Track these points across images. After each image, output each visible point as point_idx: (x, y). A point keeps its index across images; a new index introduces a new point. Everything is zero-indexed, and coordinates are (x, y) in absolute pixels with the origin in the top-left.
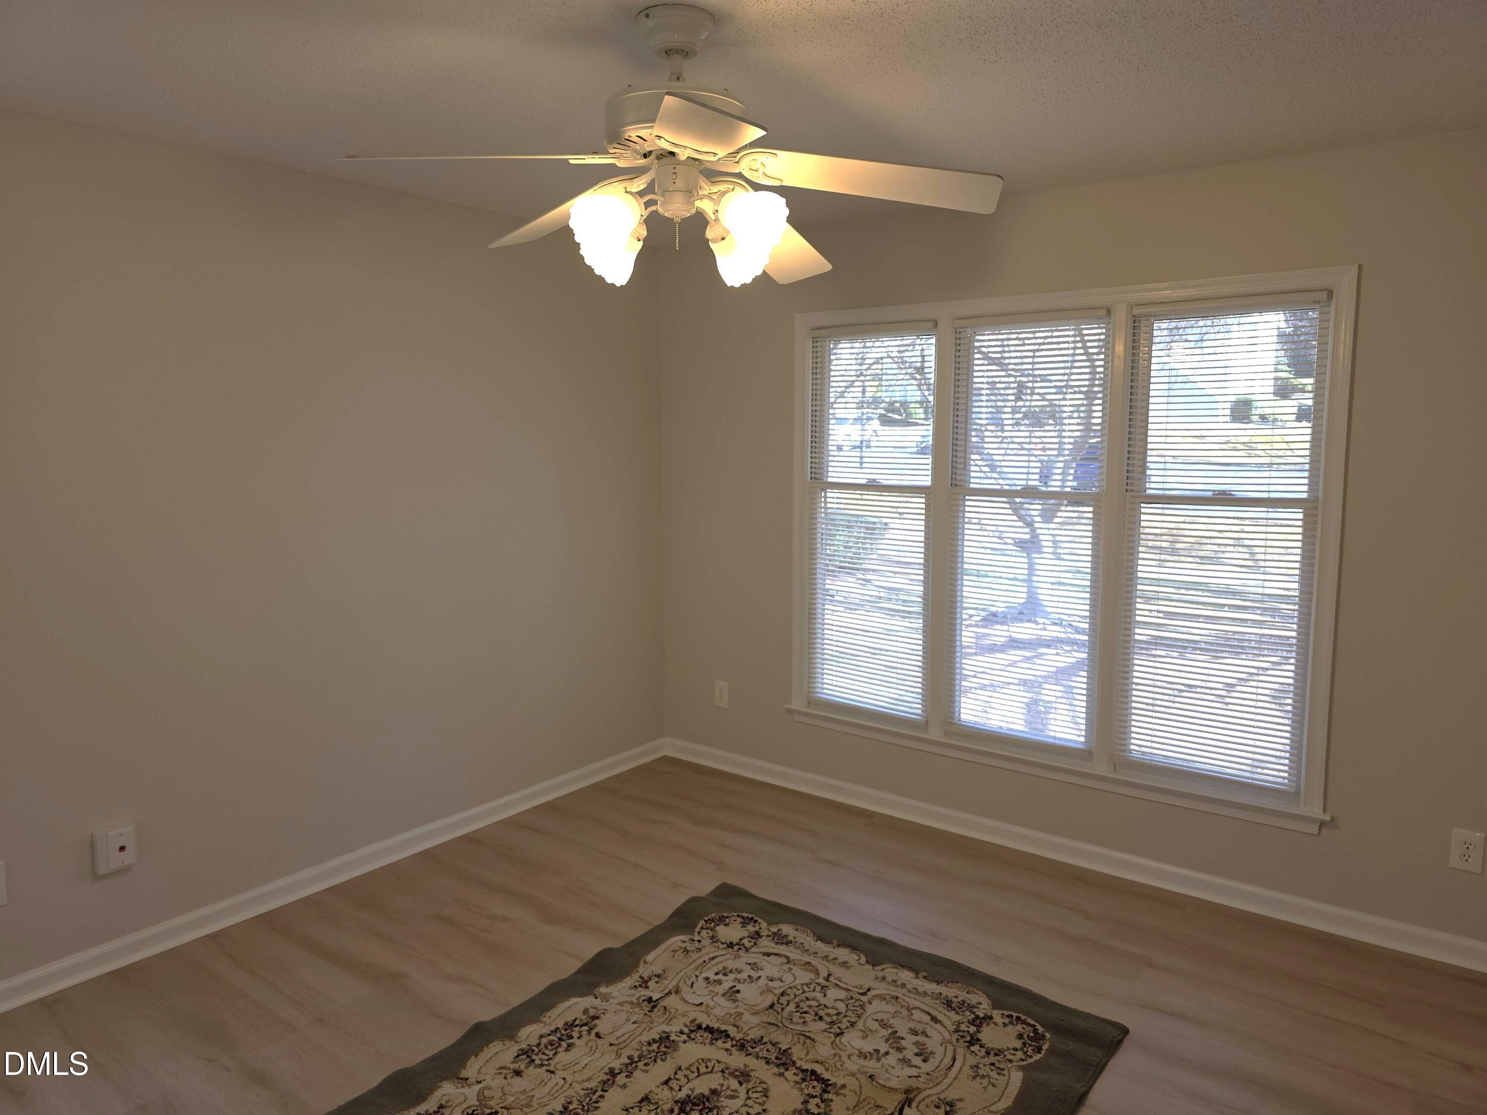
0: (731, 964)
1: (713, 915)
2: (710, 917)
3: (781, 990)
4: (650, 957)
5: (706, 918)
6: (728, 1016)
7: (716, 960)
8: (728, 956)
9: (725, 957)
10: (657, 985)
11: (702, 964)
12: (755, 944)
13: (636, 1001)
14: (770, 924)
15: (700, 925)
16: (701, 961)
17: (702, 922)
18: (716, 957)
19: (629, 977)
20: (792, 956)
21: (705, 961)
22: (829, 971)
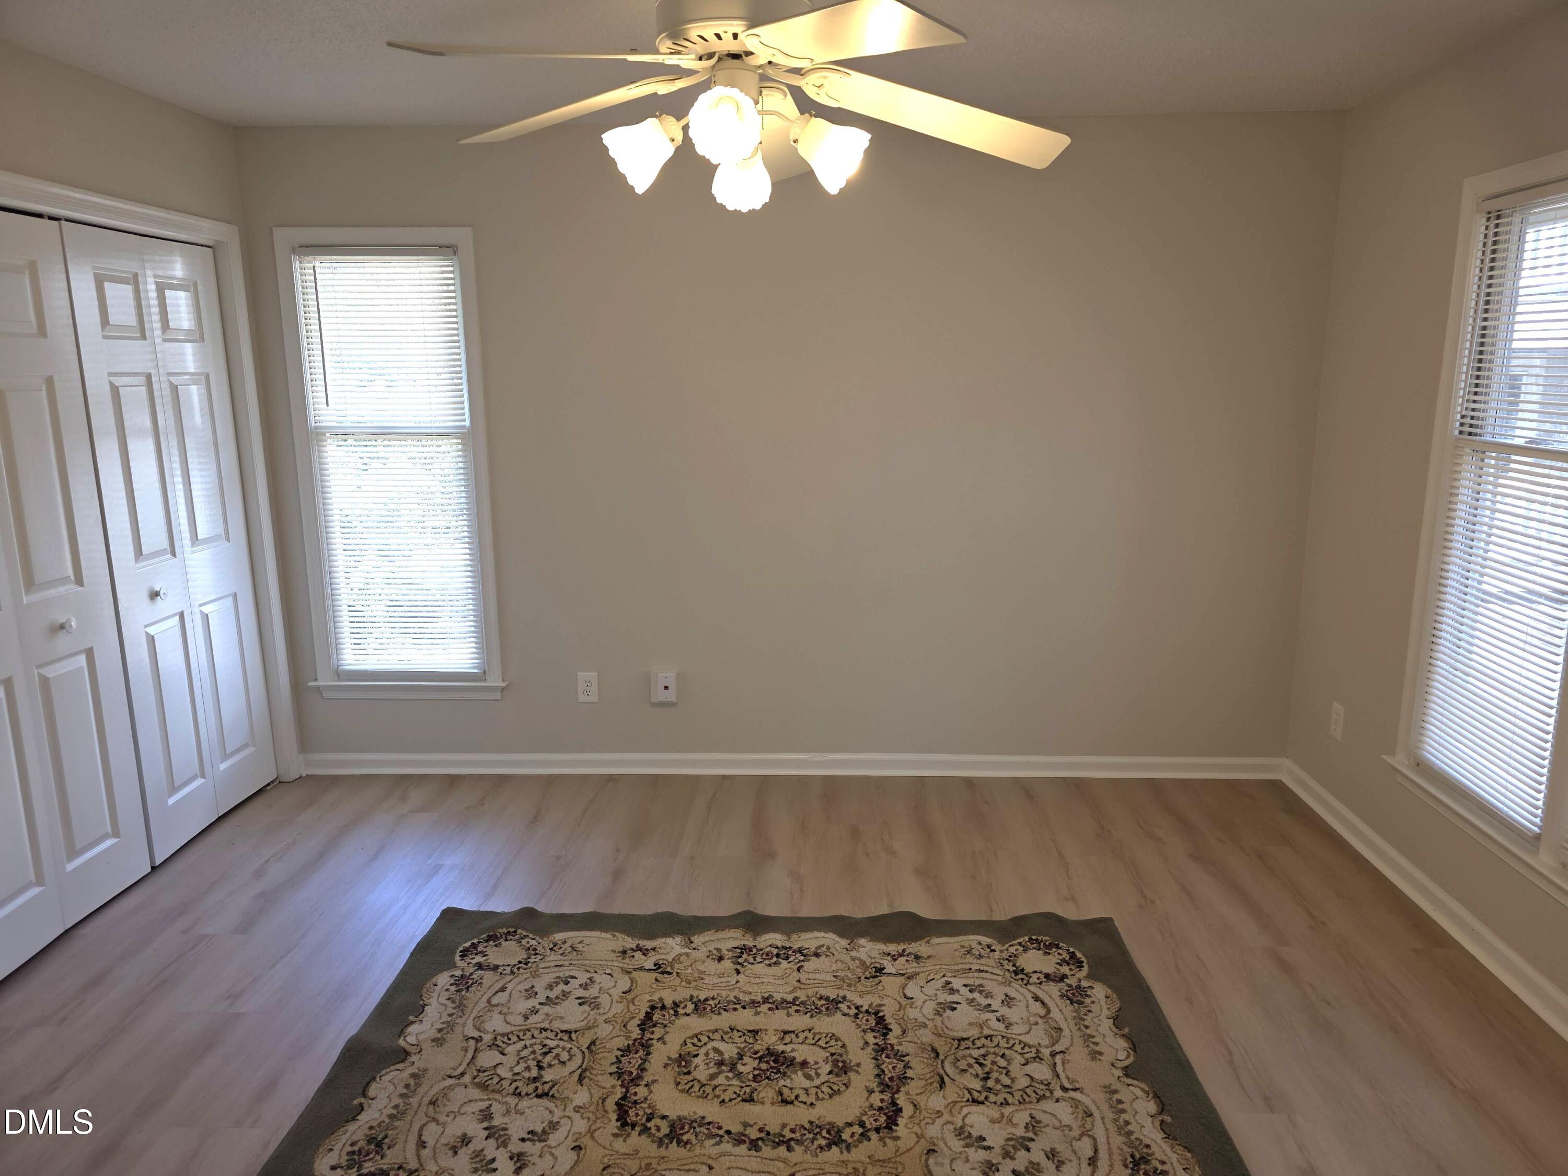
0: (989, 986)
1: (1047, 938)
2: (1040, 938)
3: (991, 1033)
4: (935, 940)
5: (1034, 937)
6: (913, 1021)
7: (981, 975)
8: (1000, 978)
9: (994, 977)
10: (906, 963)
11: (965, 970)
12: (1041, 983)
13: (868, 964)
14: (1089, 977)
15: (1021, 940)
16: (968, 966)
17: (1027, 938)
18: (987, 971)
19: (896, 945)
20: (1055, 1014)
21: (970, 969)
22: (1067, 1049)
